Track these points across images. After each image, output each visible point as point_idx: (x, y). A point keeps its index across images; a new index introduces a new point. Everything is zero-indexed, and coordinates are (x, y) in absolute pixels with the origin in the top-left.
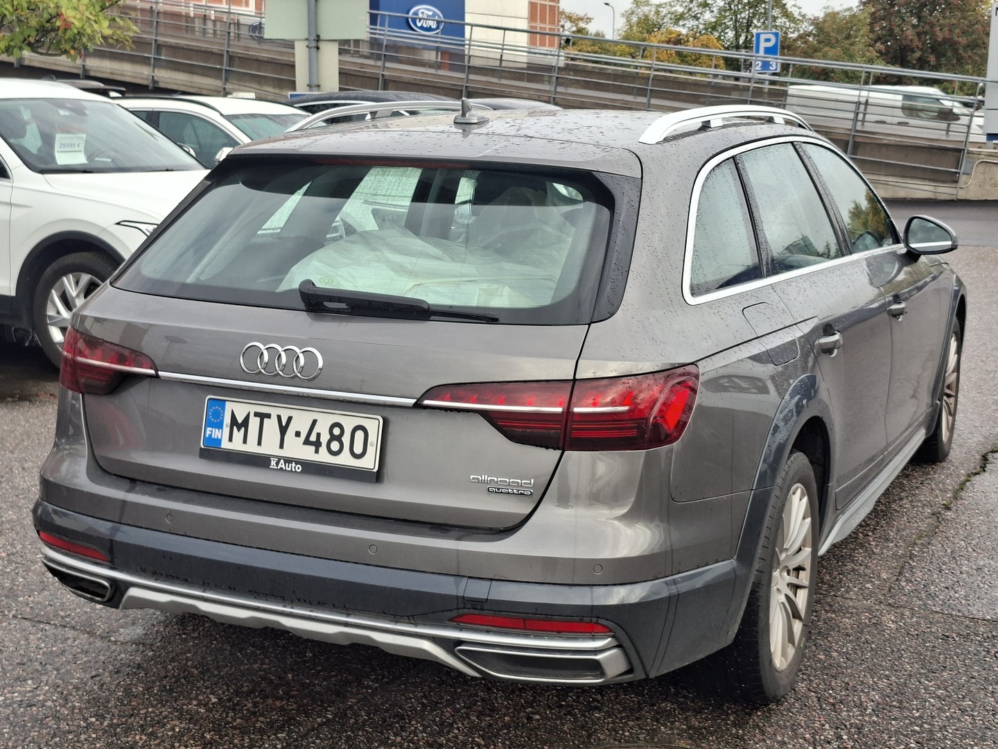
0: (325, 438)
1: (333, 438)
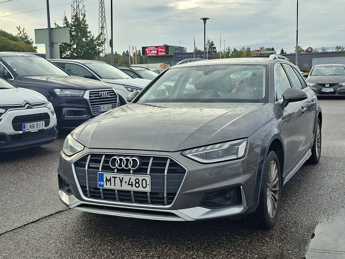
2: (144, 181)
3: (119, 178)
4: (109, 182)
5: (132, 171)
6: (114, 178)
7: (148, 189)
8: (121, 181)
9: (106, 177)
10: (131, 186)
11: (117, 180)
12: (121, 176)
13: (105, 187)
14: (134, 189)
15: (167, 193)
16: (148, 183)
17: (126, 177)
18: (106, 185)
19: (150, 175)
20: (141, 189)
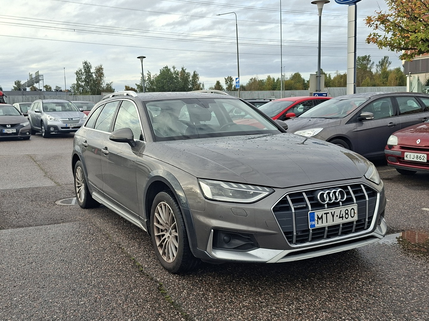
2: (353, 210)
3: (331, 212)
4: (320, 220)
5: (341, 203)
6: (326, 215)
7: (356, 218)
8: (333, 216)
9: (317, 215)
10: (342, 218)
11: (329, 216)
12: (332, 210)
13: (317, 226)
14: (345, 221)
15: (368, 218)
16: (356, 212)
17: (337, 211)
18: (318, 224)
19: (356, 203)
20: (350, 219)
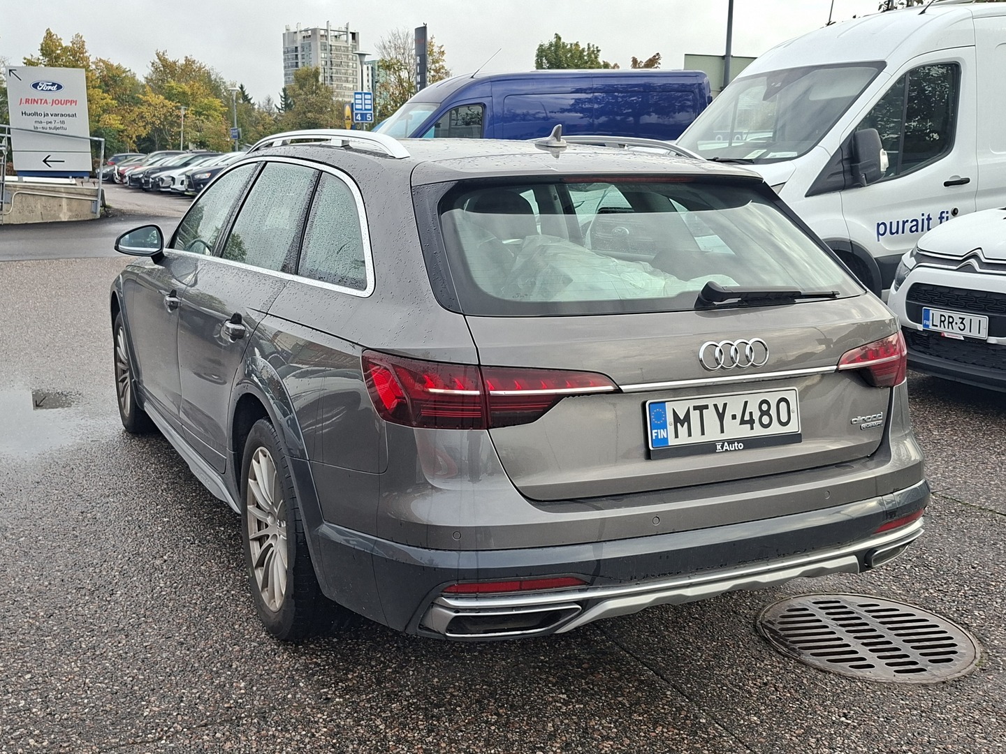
0: (756, 416)
1: (763, 413)
